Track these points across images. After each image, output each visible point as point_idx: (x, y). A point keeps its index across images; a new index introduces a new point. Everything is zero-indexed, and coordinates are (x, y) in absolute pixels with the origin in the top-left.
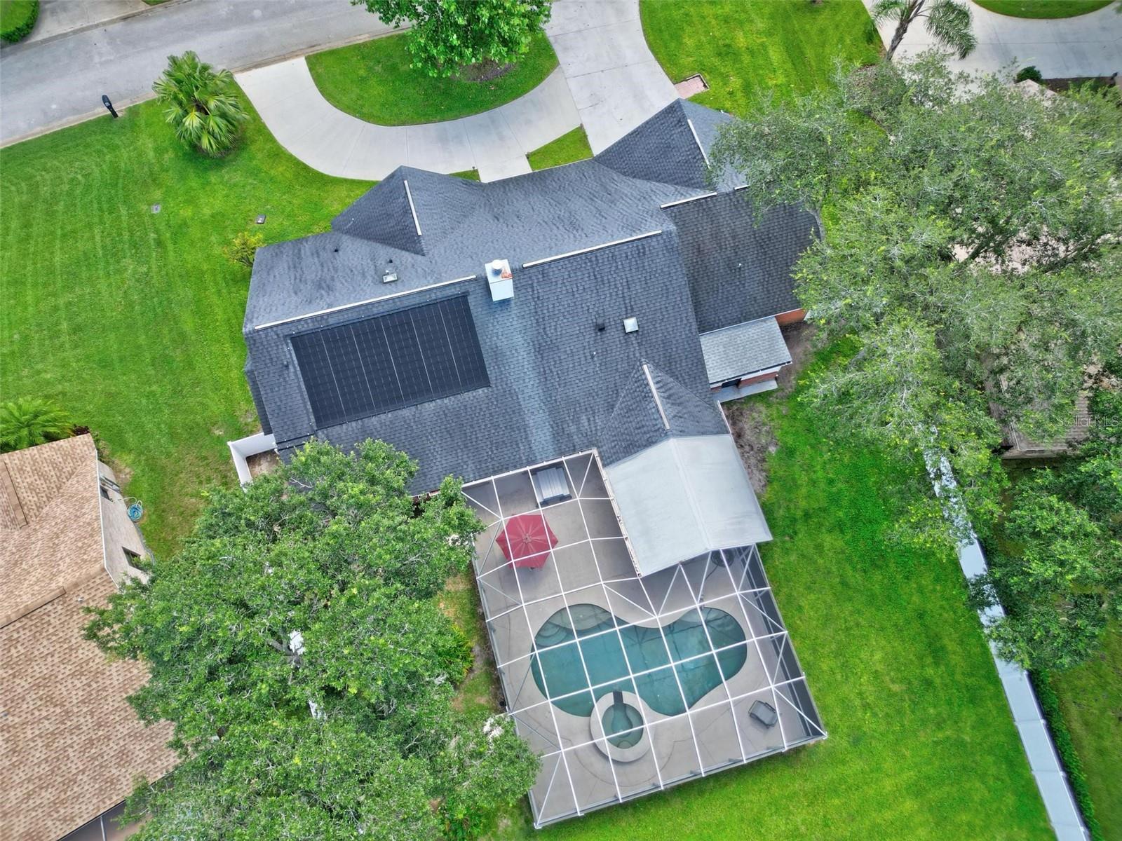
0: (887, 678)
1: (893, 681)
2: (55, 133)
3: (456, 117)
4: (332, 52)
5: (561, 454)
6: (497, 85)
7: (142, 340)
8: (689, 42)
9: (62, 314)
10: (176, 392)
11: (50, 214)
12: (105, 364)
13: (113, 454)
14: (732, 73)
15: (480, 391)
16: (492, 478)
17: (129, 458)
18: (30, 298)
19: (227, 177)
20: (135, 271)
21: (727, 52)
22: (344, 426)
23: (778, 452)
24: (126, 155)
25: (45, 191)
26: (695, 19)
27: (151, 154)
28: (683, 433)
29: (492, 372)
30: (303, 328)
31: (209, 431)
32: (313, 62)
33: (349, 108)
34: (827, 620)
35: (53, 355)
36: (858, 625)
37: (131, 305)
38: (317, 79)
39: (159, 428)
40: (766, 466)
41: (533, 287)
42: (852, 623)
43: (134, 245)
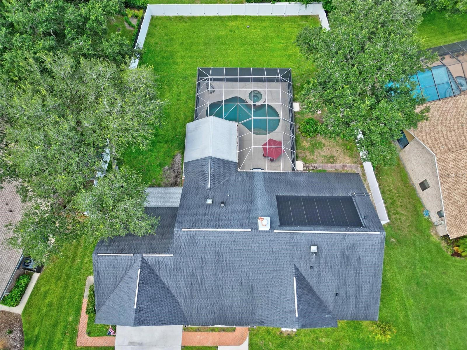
0: (167, 90)
10: (414, 266)
12: (450, 292)
13: (440, 243)
15: (281, 195)
17: (432, 240)
22: (340, 195)
23: (165, 166)
28: (204, 159)
29: (275, 200)
31: (397, 242)
34: (177, 109)
40: (172, 162)
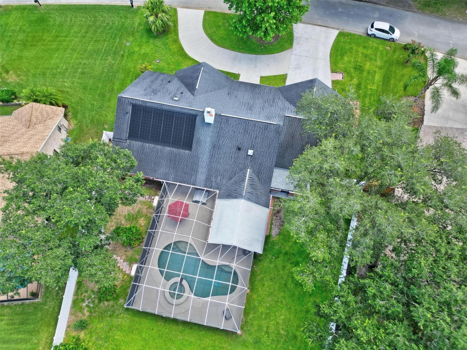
0: (281, 327)
1: (282, 329)
2: (112, 5)
3: (244, 53)
4: (214, 13)
5: (205, 187)
6: (264, 47)
7: (100, 85)
8: (346, 59)
9: (81, 66)
10: (101, 107)
11: (95, 31)
12: (85, 88)
13: (71, 118)
14: (356, 77)
15: (187, 151)
16: (178, 184)
17: (76, 122)
18: (74, 57)
19: (156, 42)
20: (110, 62)
21: (359, 69)
22: (137, 142)
24: (129, 22)
25: (98, 23)
26: (354, 52)
27: (137, 24)
28: (249, 199)
29: (194, 146)
30: (138, 103)
31: (103, 125)
32: (207, 13)
33: (209, 34)
34: (271, 294)
35: (72, 78)
36: (282, 302)
37: (103, 72)
38: (204, 20)
39: (89, 117)
41: (221, 123)
42: (279, 300)
43: (115, 53)
